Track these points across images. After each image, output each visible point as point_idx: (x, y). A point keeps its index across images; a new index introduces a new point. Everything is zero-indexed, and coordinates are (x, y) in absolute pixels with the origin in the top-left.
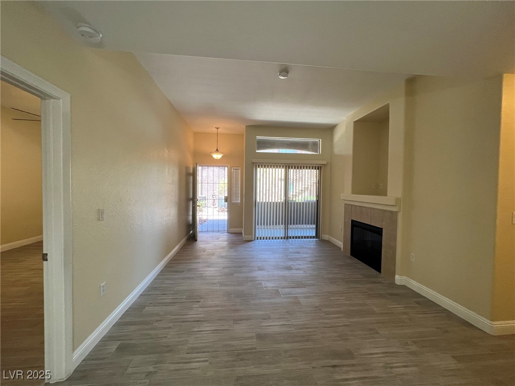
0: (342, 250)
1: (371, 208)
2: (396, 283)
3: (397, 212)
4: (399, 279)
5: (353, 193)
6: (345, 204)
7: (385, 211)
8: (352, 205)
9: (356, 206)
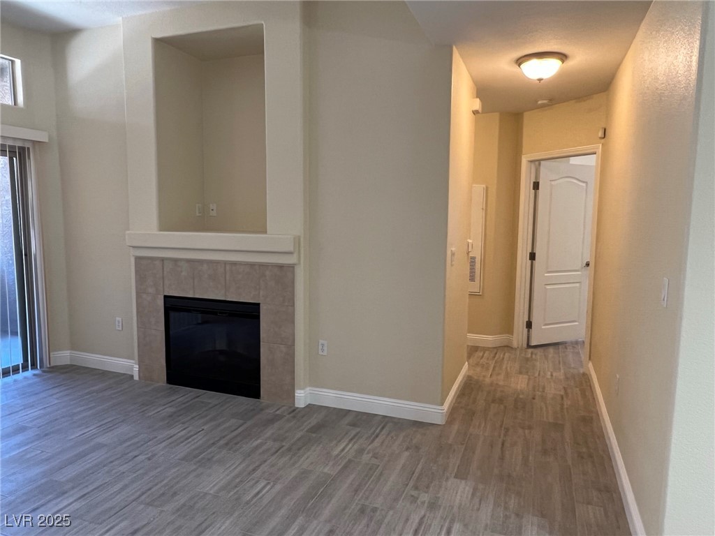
0: (136, 378)
1: (225, 263)
2: (297, 405)
3: (292, 267)
4: (302, 397)
5: (163, 227)
6: (138, 259)
7: (262, 265)
8: (163, 260)
9: (176, 261)
